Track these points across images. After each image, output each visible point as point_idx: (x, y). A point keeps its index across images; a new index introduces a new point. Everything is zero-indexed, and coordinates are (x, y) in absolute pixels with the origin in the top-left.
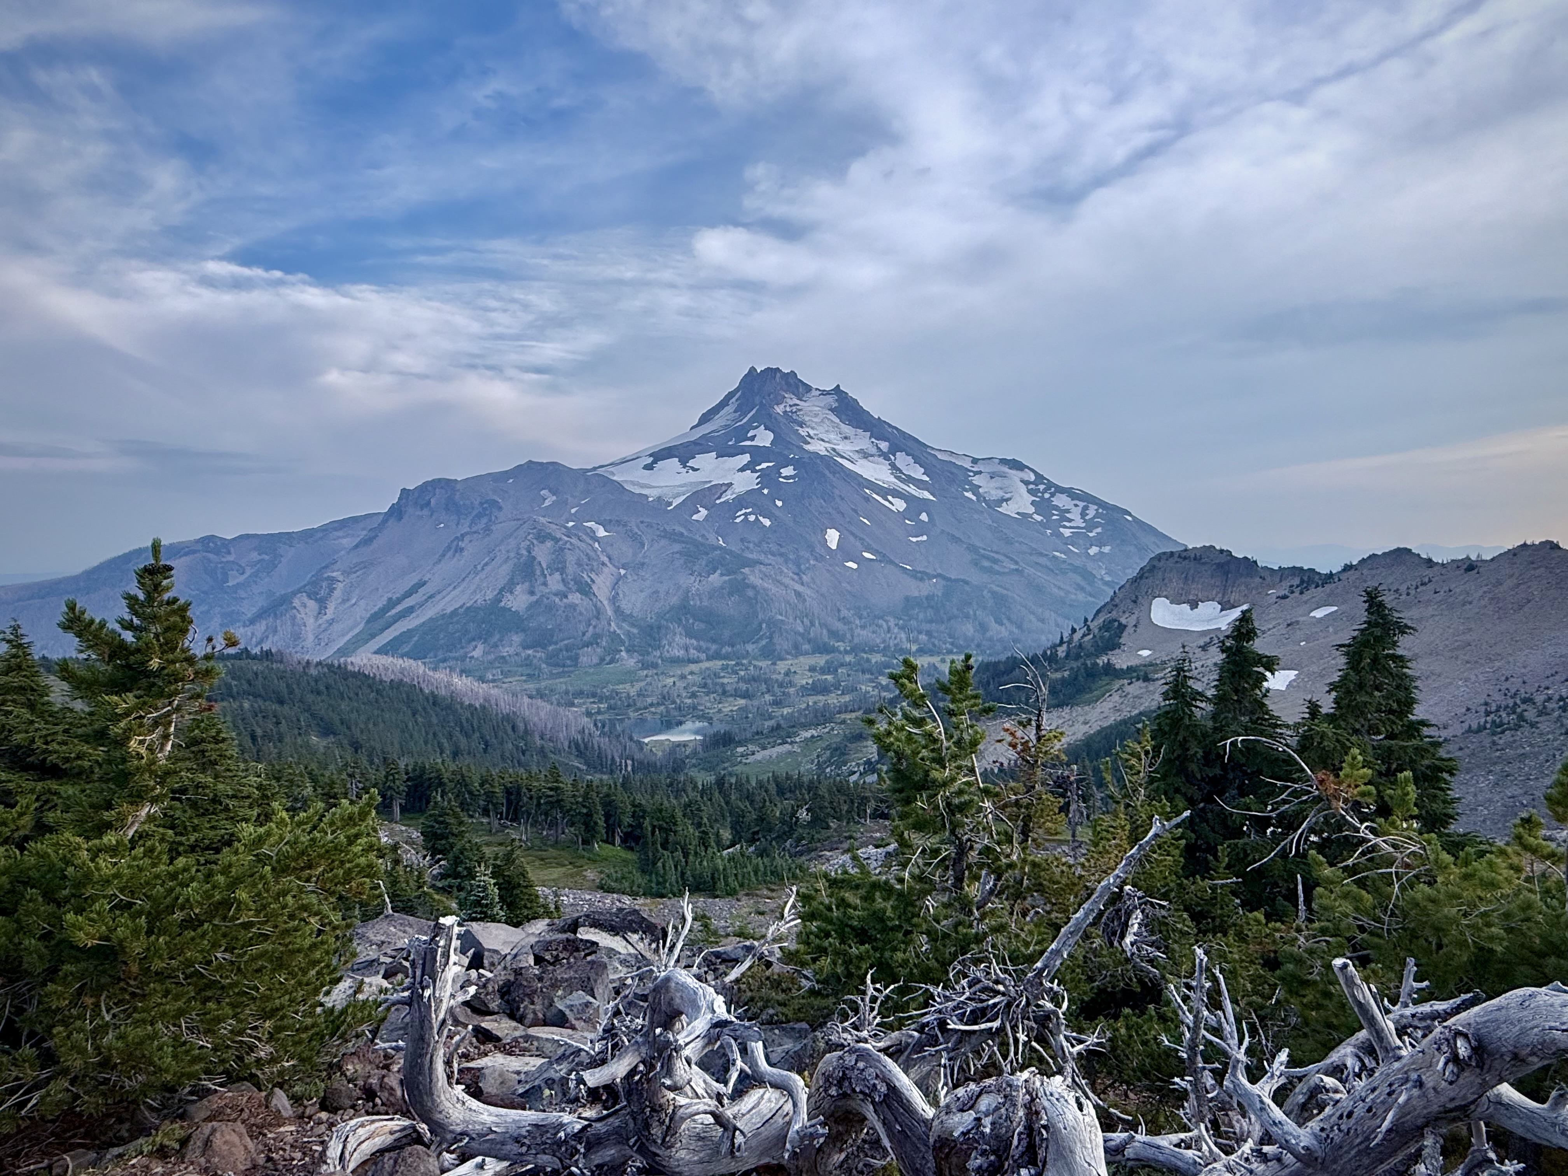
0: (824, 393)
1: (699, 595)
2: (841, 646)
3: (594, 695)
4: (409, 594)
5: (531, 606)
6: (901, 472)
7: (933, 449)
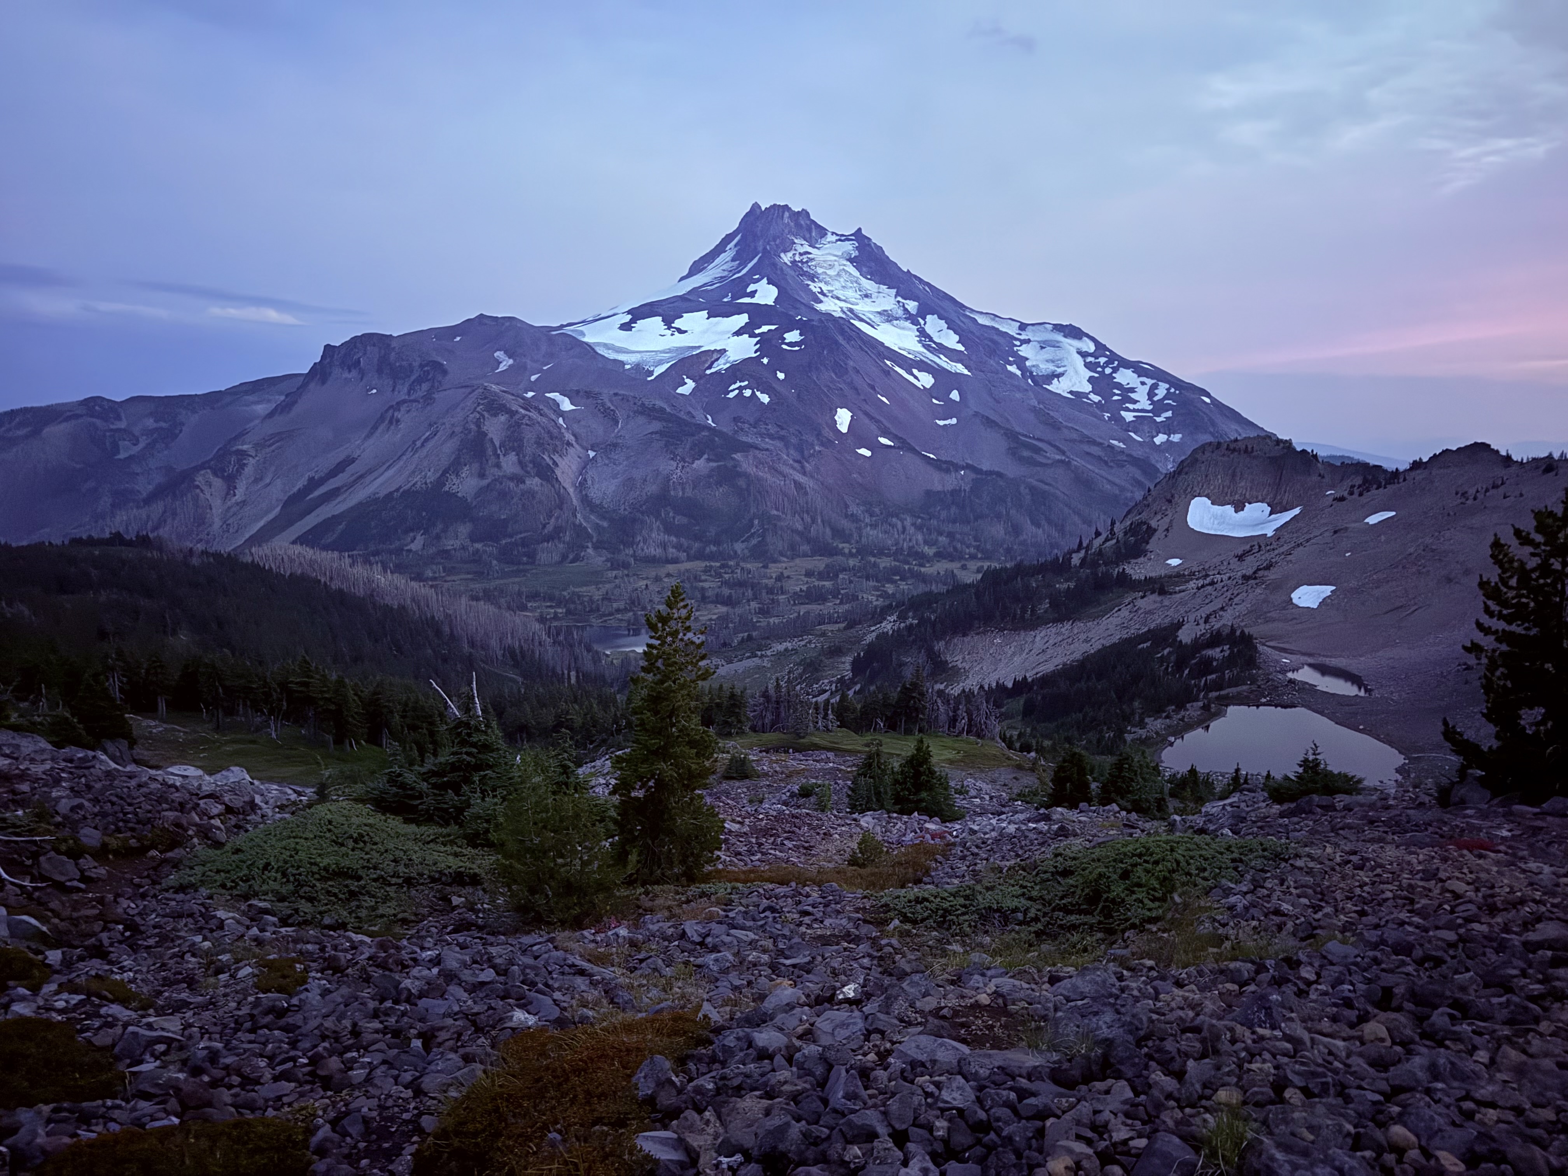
0: (843, 238)
1: (682, 484)
2: (846, 547)
3: (551, 599)
4: (334, 472)
5: (482, 491)
6: (931, 340)
7: (972, 311)
